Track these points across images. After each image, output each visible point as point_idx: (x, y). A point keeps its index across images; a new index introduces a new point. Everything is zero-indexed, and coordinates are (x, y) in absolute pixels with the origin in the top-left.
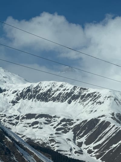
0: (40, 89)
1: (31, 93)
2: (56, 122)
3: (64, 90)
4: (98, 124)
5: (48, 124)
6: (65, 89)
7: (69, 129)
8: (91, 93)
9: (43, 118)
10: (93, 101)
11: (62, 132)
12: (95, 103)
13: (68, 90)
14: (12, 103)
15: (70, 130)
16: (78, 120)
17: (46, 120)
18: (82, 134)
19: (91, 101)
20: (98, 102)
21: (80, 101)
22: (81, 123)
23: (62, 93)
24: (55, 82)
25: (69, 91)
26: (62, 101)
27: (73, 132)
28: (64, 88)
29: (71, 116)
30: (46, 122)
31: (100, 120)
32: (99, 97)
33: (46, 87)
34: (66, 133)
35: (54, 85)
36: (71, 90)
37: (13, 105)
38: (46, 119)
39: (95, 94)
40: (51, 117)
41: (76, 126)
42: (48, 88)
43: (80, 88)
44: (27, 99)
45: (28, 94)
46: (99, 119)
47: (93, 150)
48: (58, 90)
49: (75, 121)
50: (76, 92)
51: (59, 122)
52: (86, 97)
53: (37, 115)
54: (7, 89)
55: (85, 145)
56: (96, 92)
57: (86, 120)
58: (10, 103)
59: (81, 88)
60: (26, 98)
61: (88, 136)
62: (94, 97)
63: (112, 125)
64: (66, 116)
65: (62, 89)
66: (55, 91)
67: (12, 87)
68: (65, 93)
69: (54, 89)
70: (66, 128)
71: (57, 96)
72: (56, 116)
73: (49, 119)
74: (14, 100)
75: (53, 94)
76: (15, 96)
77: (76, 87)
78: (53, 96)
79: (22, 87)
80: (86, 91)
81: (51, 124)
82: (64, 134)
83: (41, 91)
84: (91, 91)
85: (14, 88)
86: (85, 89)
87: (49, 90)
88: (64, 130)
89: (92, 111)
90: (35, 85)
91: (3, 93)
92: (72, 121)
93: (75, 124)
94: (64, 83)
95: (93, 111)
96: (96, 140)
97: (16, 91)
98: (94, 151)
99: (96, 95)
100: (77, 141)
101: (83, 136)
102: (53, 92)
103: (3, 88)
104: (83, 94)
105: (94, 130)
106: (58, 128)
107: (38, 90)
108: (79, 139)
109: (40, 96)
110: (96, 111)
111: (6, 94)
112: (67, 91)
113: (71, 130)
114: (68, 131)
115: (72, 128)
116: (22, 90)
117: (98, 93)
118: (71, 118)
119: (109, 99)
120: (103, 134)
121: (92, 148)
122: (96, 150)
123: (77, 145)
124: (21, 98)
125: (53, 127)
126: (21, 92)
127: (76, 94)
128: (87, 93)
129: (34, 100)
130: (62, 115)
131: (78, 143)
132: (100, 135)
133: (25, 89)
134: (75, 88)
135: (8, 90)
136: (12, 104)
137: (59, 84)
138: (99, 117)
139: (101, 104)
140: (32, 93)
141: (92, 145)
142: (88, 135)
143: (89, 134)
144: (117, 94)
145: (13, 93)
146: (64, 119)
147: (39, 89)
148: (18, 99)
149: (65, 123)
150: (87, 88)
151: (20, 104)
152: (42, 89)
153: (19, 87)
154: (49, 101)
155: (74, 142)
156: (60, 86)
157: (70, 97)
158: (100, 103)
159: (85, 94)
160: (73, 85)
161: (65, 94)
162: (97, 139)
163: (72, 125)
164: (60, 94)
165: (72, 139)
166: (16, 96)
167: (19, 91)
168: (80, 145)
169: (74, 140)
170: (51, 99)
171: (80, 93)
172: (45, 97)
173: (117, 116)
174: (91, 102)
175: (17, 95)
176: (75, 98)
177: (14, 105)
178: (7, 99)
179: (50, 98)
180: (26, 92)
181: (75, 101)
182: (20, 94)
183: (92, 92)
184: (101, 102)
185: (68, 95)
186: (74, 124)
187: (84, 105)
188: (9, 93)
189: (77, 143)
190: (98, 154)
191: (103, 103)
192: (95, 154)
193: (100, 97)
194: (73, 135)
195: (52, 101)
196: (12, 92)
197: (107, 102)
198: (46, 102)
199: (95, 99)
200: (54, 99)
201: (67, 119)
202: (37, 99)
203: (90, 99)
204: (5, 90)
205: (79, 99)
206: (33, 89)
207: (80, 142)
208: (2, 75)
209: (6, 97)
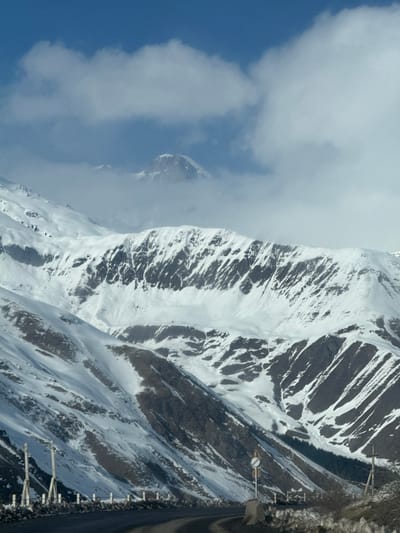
0: (155, 253)
1: (128, 265)
2: (218, 348)
3: (226, 253)
4: (341, 352)
5: (195, 355)
6: (229, 250)
7: (259, 368)
8: (308, 262)
9: (180, 338)
10: (317, 283)
11: (240, 377)
12: (323, 292)
13: (237, 251)
14: (76, 294)
15: (260, 371)
16: (279, 341)
17: (189, 344)
18: (297, 381)
19: (309, 283)
20: (332, 289)
21: (277, 285)
22: (290, 351)
23: (221, 261)
24: (196, 228)
25: (241, 256)
26: (224, 286)
27: (270, 378)
28: (225, 247)
29: (256, 331)
30: (189, 348)
31: (345, 339)
32: (333, 271)
33: (171, 245)
34: (250, 380)
35: (193, 239)
36: (247, 252)
37: (81, 302)
38: (188, 340)
39: (320, 262)
40: (201, 335)
41: (276, 358)
42: (178, 247)
43: (271, 247)
44: (119, 283)
45: (119, 268)
46: (341, 336)
47: (336, 427)
48: (206, 252)
49: (271, 343)
50: (262, 259)
51: (228, 349)
52: (293, 273)
53: (160, 330)
54: (57, 254)
55: (310, 413)
56: (321, 258)
57: (304, 342)
58: (70, 294)
59: (275, 246)
60: (117, 279)
61: (317, 385)
62: (318, 273)
64: (244, 331)
65: (219, 250)
66: (200, 257)
67: (70, 247)
68: (229, 260)
69: (195, 251)
70: (249, 364)
71: (208, 272)
72: (214, 331)
73: (198, 341)
74: (83, 286)
75: (194, 265)
76: (83, 275)
77: (261, 243)
78: (195, 271)
79: (100, 245)
80: (291, 254)
81: (203, 356)
82: (246, 383)
83: (158, 259)
85: (74, 251)
86: (286, 249)
87: (182, 255)
88: (246, 371)
89: (316, 314)
90: (138, 240)
91: (46, 265)
92: (263, 346)
93: (272, 355)
94: (223, 231)
95: (321, 315)
96: (341, 398)
97: (83, 260)
98: (339, 429)
99: (322, 268)
100: (284, 402)
101: (301, 389)
102: (193, 261)
103: (44, 252)
104: (283, 264)
105: (330, 369)
106: (227, 366)
107: (148, 253)
108: (292, 395)
109: (158, 272)
110: (328, 313)
111: (54, 267)
112: (235, 257)
113: (264, 372)
114: (258, 375)
115: (266, 366)
116: (102, 254)
117: (329, 260)
118: (255, 334)
119: (362, 276)
120: (359, 379)
121: (332, 422)
123: (288, 414)
124: (102, 281)
125: (212, 362)
126: (99, 261)
127: (262, 265)
128: (296, 261)
129: (140, 284)
130: (231, 328)
131: (290, 407)
132: (352, 384)
133: (108, 252)
134: (256, 246)
135: (57, 257)
136: (76, 299)
137: (209, 234)
138: (341, 332)
139: (340, 292)
140: (131, 263)
142: (314, 385)
143: (318, 380)
145: (75, 265)
146: (241, 339)
147: (150, 251)
148: (93, 283)
149: (244, 351)
150: (293, 246)
151: (101, 297)
152: (161, 253)
153: (91, 247)
154: (184, 286)
155: (279, 405)
156: (213, 242)
157: (248, 272)
158: (338, 290)
159: (289, 264)
161: (231, 266)
162: (344, 395)
163: (264, 356)
164: (215, 264)
165: (270, 396)
166: (87, 275)
167: (94, 260)
169: (277, 398)
170: (190, 280)
171: (273, 261)
172: (171, 275)
173: (393, 327)
174: (308, 288)
175: (89, 270)
176: (261, 275)
177: (84, 300)
178: (60, 285)
179: (186, 279)
180: (113, 262)
181: (261, 284)
182: (98, 267)
183: (309, 258)
184: (340, 288)
185: (241, 266)
186: (270, 354)
187: (290, 298)
188: (64, 264)
189: (286, 406)
190: (351, 437)
191: (346, 289)
192: (344, 438)
193: (336, 271)
194: (273, 384)
195: (192, 285)
196: (71, 262)
197: (360, 287)
198: (175, 290)
199: (321, 279)
200: (199, 282)
201: (248, 338)
202: (148, 281)
203: (306, 279)
204: (49, 258)
205: (274, 277)
206: (133, 254)
207: (296, 404)
208: (24, 209)
209: (56, 278)
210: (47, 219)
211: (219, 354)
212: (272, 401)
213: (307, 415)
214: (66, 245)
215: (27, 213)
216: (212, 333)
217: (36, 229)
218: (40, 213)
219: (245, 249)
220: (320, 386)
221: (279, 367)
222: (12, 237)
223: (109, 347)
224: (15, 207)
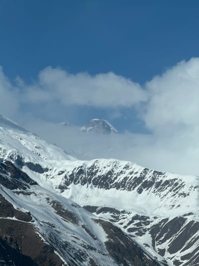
0: (97, 171)
1: (84, 176)
2: (126, 219)
3: (131, 173)
4: (184, 225)
5: (115, 222)
6: (133, 172)
7: (145, 230)
8: (170, 180)
9: (108, 213)
10: (174, 191)
11: (136, 234)
12: (177, 195)
13: (137, 173)
14: (59, 188)
15: (146, 231)
16: (155, 218)
17: (112, 216)
18: (163, 237)
19: (170, 191)
20: (181, 194)
21: (155, 190)
22: (160, 223)
23: (129, 177)
24: (117, 161)
25: (138, 175)
26: (129, 189)
27: (150, 235)
28: (130, 170)
29: (144, 212)
30: (112, 218)
31: (187, 219)
32: (182, 186)
33: (105, 168)
34: (141, 236)
35: (115, 165)
36: (141, 174)
37: (61, 192)
38: (112, 214)
39: (176, 181)
40: (118, 212)
41: (154, 226)
42: (109, 169)
43: (153, 172)
44: (79, 184)
45: (80, 177)
46: (185, 217)
47: (181, 261)
48: (122, 172)
49: (151, 219)
50: (148, 177)
51: (131, 220)
52: (163, 185)
53: (99, 209)
54: (50, 168)
55: (169, 254)
56: (177, 179)
57: (167, 219)
58: (56, 188)
59: (155, 171)
60: (78, 182)
61: (172, 240)
62: (175, 186)
64: (138, 212)
65: (128, 171)
66: (118, 175)
67: (57, 165)
68: (132, 177)
69: (116, 171)
70: (141, 228)
71: (122, 182)
72: (124, 211)
73: (116, 215)
74: (63, 185)
75: (116, 178)
76: (63, 179)
77: (148, 169)
78: (116, 181)
79: (71, 165)
80: (162, 176)
81: (119, 222)
82: (139, 237)
83: (98, 174)
85: (58, 167)
86: (160, 173)
87: (110, 173)
88: (139, 231)
89: (173, 206)
90: (90, 164)
91: (45, 173)
92: (148, 220)
94: (130, 163)
95: (175, 206)
96: (183, 247)
97: (63, 172)
98: (182, 263)
99: (177, 184)
100: (157, 247)
101: (165, 241)
102: (115, 176)
103: (44, 167)
104: (158, 181)
105: (179, 233)
106: (130, 228)
107: (94, 171)
108: (160, 244)
109: (98, 180)
110: (179, 206)
111: (49, 174)
112: (135, 176)
113: (148, 232)
114: (144, 234)
115: (149, 229)
116: (72, 170)
117: (180, 180)
118: (145, 214)
119: (196, 189)
120: (192, 239)
121: (179, 259)
122: (185, 262)
123: (158, 253)
124: (71, 183)
125: (123, 226)
126: (70, 173)
127: (148, 180)
128: (164, 180)
129: (90, 186)
130: (133, 209)
131: (159, 250)
132: (189, 241)
133: (75, 169)
134: (146, 170)
135: (51, 170)
136: (59, 190)
137: (123, 163)
138: (185, 215)
139: (185, 196)
140: (85, 175)
142: (171, 240)
143: (173, 238)
145: (59, 174)
146: (137, 215)
147: (95, 170)
148: (67, 184)
149: (138, 221)
150: (163, 172)
151: (71, 190)
152: (100, 171)
153: (67, 166)
154: (111, 188)
155: (154, 249)
156: (125, 168)
157: (141, 184)
158: (184, 195)
159: (161, 181)
161: (133, 180)
162: (185, 246)
163: (148, 225)
164: (126, 178)
165: (150, 244)
166: (64, 179)
167: (68, 172)
169: (154, 245)
170: (113, 185)
171: (154, 179)
172: (105, 182)
174: (170, 193)
175: (66, 177)
176: (147, 185)
177: (63, 191)
178: (52, 183)
179: (111, 184)
180: (77, 174)
181: (147, 189)
182: (70, 176)
184: (185, 194)
185: (138, 180)
186: (151, 223)
187: (161, 197)
188: (53, 173)
189: (157, 250)
191: (188, 195)
193: (183, 186)
194: (152, 238)
195: (114, 187)
196: (57, 173)
197: (195, 194)
198: (106, 189)
199: (177, 189)
200: (118, 186)
201: (141, 215)
202: (93, 184)
203: (169, 188)
204: (47, 170)
205: (154, 187)
206: (87, 170)
207: (162, 249)
208: (34, 145)
209: (50, 180)
210: (45, 150)
211: (126, 222)
212: (151, 246)
213: (167, 255)
214: (55, 164)
215: (36, 147)
216: (123, 212)
217: (39, 155)
218: (41, 147)
219: (140, 172)
220: (174, 241)
221: (155, 230)
222: (30, 158)
223: (92, 219)
224: (30, 143)
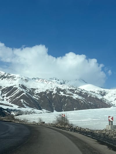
63: (18, 89)
84: (12, 75)
141: (9, 97)
144: (23, 77)
160: (4, 72)
168: (3, 97)
